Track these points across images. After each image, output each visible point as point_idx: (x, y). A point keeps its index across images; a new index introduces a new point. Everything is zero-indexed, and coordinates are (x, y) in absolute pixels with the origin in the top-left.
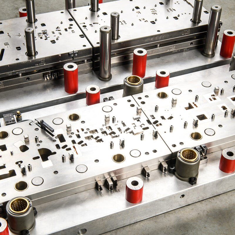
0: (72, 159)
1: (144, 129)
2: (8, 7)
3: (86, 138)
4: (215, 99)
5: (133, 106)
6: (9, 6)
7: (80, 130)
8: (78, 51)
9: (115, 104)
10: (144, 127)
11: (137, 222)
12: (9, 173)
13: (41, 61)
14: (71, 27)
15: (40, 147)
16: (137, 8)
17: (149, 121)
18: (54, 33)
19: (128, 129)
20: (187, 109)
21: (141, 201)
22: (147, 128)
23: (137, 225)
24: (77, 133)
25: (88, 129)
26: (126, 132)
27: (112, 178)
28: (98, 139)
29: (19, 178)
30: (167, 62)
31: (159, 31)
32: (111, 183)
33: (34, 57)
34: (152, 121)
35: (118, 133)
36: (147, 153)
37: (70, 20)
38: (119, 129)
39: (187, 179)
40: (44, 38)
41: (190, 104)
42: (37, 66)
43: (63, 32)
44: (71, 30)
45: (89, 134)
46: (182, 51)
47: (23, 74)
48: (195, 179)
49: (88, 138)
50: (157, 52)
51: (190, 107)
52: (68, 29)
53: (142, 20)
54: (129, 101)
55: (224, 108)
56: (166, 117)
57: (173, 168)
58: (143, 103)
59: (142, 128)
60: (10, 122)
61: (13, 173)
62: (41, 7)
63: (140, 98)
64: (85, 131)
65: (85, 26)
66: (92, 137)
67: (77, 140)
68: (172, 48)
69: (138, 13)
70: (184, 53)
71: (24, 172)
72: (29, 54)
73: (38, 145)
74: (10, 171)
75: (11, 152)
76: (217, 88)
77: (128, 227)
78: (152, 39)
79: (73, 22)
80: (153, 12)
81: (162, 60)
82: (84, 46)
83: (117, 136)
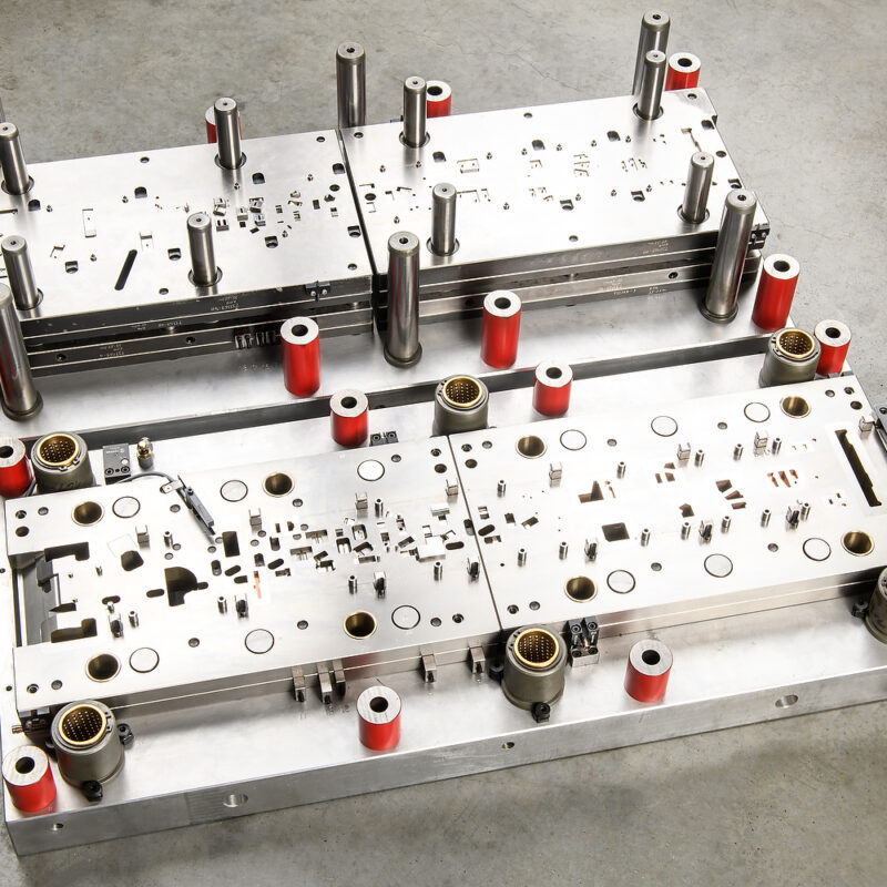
0: (242, 608)
1: (451, 547)
2: (202, 54)
3: (293, 552)
4: (670, 478)
5: (441, 469)
6: (204, 51)
7: (284, 527)
8: (331, 282)
9: (396, 458)
10: (452, 539)
11: (384, 791)
12: (80, 625)
13: (225, 302)
14: (333, 194)
15: (172, 564)
16: (538, 144)
17: (469, 524)
18: (280, 211)
19: (410, 540)
20: (584, 499)
21: (395, 746)
22: (460, 545)
23: (384, 799)
24: (275, 535)
25: (305, 526)
26: (400, 549)
27: (334, 674)
28: (323, 559)
29: (102, 644)
30: (590, 325)
31: (574, 238)
32: (327, 688)
33: (210, 289)
34: (479, 524)
35: (379, 548)
36: (436, 621)
37: (337, 168)
38: (386, 537)
39: (528, 704)
40: (250, 224)
41: (596, 488)
42: (215, 312)
43: (306, 208)
44: (332, 204)
45: (304, 542)
46: (642, 293)
47: (178, 329)
48: (546, 709)
49: (300, 552)
50: (568, 293)
51: (596, 495)
52: (322, 203)
53: (538, 192)
54: (436, 453)
55: (687, 511)
56: (520, 518)
57: (500, 669)
58: (472, 464)
59: (447, 542)
60: (117, 470)
61: (89, 629)
62: (294, 65)
63: (467, 448)
64: (297, 530)
65: (371, 197)
66: (310, 549)
67: (270, 556)
68: (614, 284)
69: (534, 164)
70: (650, 298)
71: (116, 629)
72: (198, 278)
73: (169, 556)
74: (84, 622)
75: (98, 569)
76: (685, 448)
77: (360, 799)
78: (550, 261)
79: (342, 179)
80: (579, 167)
81: (579, 314)
82: (353, 266)
83: (373, 559)
